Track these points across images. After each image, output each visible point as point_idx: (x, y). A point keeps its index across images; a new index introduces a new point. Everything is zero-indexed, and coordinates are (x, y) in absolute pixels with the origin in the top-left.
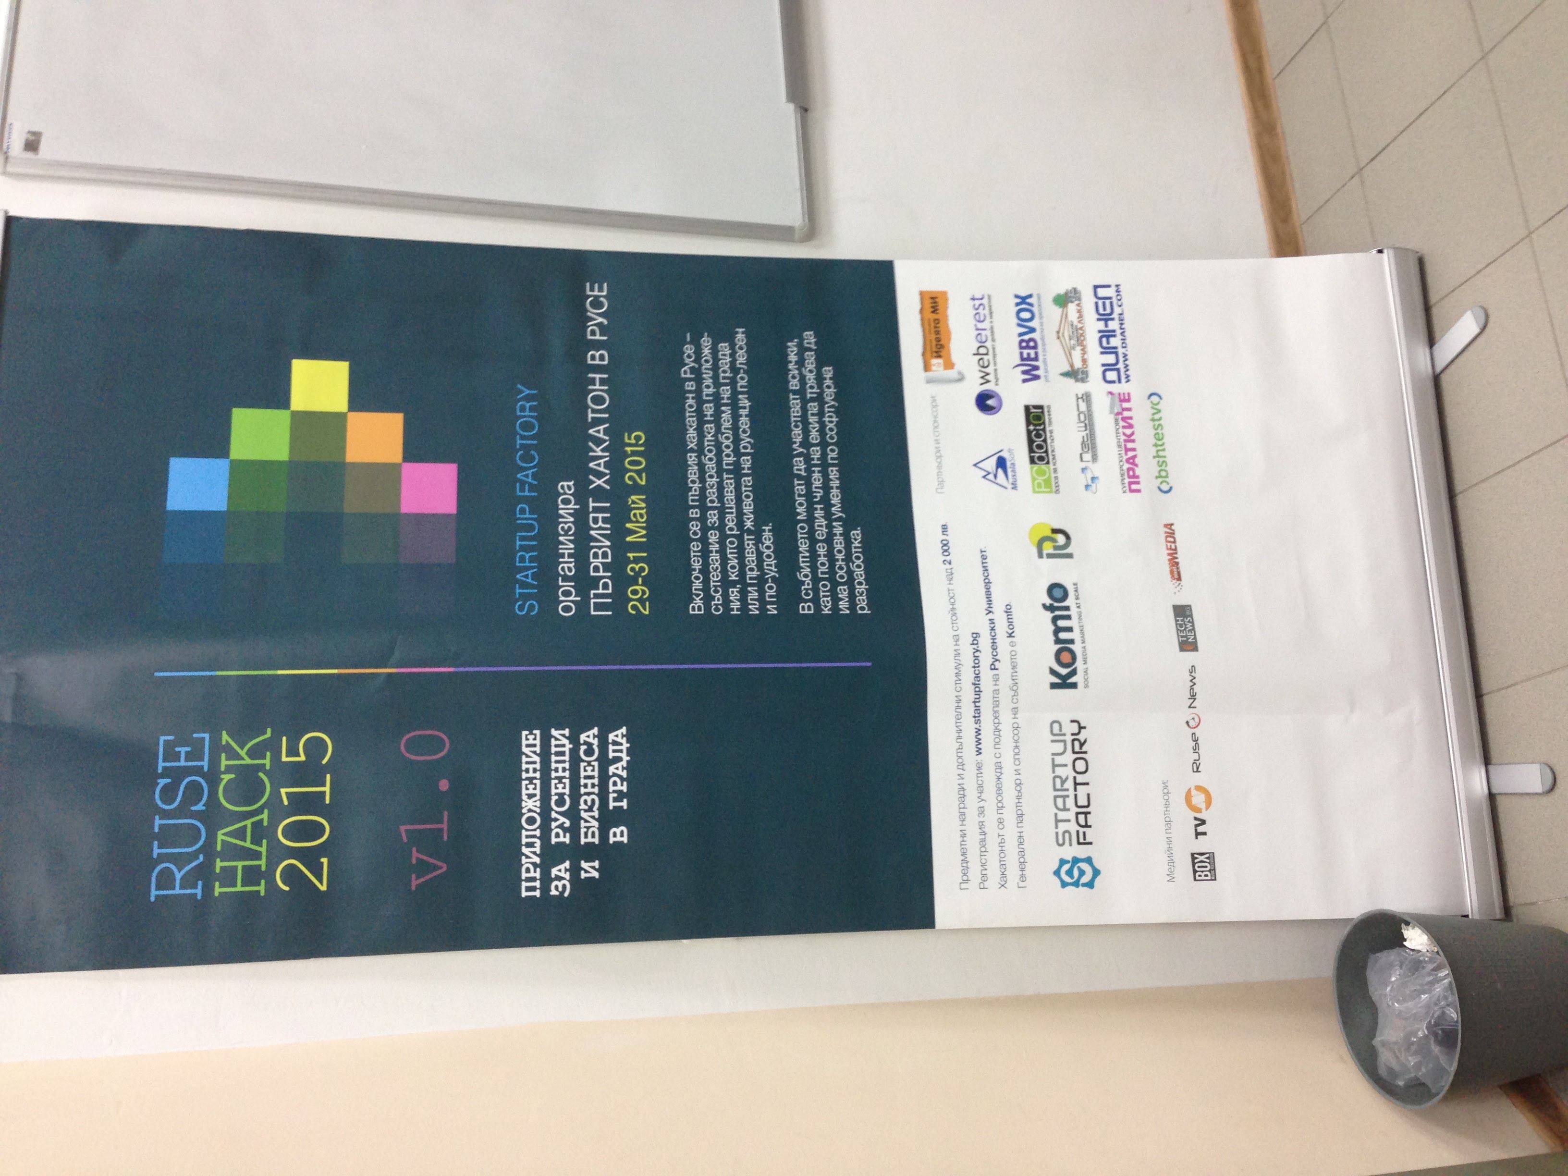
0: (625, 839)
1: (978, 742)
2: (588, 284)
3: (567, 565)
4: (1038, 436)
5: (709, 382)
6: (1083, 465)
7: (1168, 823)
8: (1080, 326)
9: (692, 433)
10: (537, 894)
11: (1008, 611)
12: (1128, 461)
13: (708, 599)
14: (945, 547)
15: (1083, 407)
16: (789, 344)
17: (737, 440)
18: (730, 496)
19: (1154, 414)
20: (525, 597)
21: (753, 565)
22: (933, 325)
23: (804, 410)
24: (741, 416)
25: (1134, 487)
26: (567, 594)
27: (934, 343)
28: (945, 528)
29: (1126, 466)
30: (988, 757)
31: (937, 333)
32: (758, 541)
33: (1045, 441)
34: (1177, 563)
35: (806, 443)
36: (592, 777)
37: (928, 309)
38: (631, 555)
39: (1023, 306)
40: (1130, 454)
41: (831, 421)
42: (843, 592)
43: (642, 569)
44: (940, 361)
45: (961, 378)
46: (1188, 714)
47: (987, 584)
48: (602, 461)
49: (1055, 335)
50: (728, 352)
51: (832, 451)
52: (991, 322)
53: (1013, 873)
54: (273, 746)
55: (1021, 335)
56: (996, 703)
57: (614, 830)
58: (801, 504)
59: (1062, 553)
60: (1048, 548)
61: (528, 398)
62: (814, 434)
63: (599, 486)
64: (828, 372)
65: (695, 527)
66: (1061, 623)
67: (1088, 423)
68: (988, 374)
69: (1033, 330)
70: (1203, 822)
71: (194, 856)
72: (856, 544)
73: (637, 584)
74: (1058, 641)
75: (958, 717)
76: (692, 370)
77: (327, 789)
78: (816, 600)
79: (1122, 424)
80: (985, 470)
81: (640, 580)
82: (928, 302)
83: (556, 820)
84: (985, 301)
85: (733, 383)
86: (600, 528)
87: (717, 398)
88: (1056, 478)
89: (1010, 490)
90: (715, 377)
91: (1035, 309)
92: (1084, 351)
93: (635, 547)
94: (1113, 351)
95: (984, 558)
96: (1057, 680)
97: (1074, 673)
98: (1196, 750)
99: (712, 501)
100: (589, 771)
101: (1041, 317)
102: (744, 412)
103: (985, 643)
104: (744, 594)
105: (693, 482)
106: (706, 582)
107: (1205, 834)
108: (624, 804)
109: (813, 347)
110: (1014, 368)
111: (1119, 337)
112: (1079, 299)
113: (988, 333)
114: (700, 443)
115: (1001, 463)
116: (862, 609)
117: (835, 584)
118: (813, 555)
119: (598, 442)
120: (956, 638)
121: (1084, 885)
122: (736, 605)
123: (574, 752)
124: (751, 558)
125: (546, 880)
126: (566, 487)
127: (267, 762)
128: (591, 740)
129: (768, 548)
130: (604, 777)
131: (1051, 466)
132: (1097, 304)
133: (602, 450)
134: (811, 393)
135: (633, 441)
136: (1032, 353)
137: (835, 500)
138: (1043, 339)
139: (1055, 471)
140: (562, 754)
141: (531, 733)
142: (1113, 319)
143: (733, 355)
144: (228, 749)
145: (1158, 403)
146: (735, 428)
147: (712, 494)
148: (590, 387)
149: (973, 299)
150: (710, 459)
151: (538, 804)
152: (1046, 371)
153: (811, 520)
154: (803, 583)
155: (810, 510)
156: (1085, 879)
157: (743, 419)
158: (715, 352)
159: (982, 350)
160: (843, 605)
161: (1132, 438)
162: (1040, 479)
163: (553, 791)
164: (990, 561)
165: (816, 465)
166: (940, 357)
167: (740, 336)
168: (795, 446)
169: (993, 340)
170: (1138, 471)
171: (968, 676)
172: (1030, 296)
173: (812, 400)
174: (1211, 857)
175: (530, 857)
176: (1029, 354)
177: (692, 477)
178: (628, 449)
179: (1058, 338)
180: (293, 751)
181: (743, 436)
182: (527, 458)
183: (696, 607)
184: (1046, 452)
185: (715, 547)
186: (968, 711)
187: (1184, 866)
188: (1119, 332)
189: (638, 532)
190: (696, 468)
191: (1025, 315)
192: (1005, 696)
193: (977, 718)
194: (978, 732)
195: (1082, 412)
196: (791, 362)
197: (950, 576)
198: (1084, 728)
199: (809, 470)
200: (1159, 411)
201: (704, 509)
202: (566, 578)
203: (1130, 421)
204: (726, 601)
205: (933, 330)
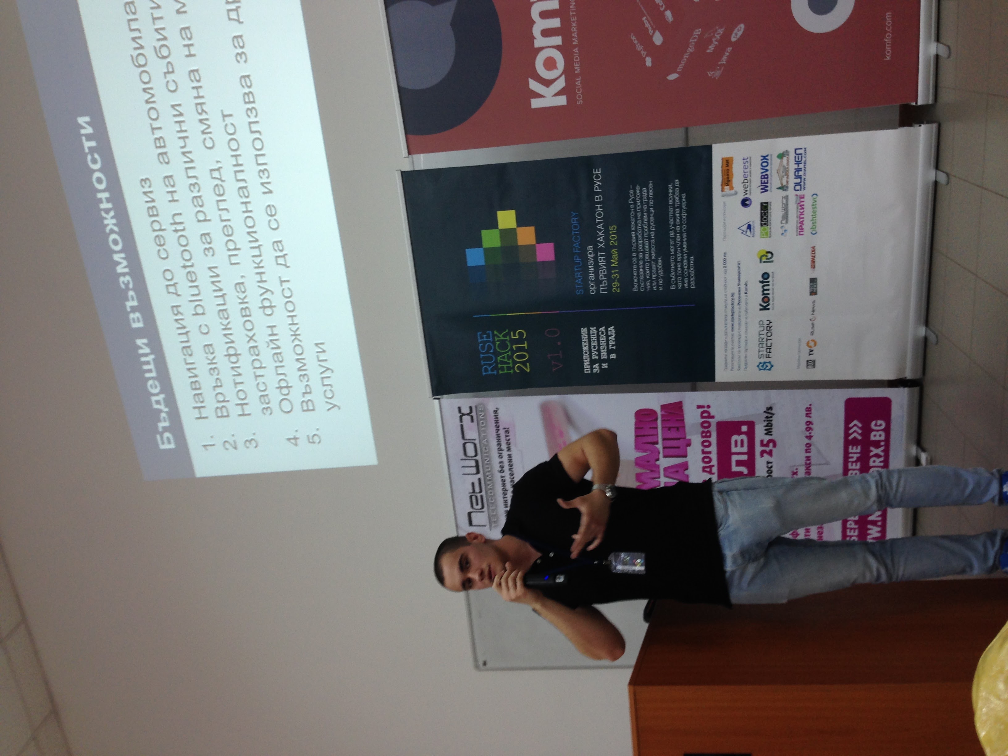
0: (615, 357)
1: (733, 328)
2: (594, 170)
3: (592, 276)
4: (765, 214)
5: (639, 204)
6: (782, 225)
7: (799, 351)
8: (787, 167)
9: (633, 224)
10: (589, 372)
11: (746, 284)
12: (800, 223)
13: (639, 286)
14: (725, 261)
15: (785, 201)
16: (669, 186)
17: (649, 226)
18: (647, 247)
19: (814, 203)
20: (579, 288)
21: (654, 273)
22: (726, 172)
23: (674, 212)
24: (651, 216)
25: (801, 233)
26: (592, 286)
27: (726, 179)
28: (725, 254)
29: (800, 225)
30: (736, 332)
31: (728, 175)
32: (657, 263)
33: (767, 216)
34: (814, 262)
35: (675, 225)
36: (603, 340)
37: (725, 165)
38: (613, 271)
39: (765, 160)
40: (802, 220)
41: (684, 215)
42: (686, 281)
43: (617, 276)
44: (728, 187)
45: (736, 193)
46: (811, 317)
47: (739, 274)
48: (601, 238)
49: (776, 172)
50: (646, 191)
51: (684, 227)
52: (750, 169)
53: (743, 366)
54: (509, 334)
55: (762, 173)
56: (739, 316)
57: (611, 355)
58: (672, 248)
59: (769, 261)
60: (764, 259)
61: (575, 216)
62: (678, 221)
63: (601, 247)
64: (684, 196)
65: (634, 260)
66: (765, 288)
67: (786, 208)
68: (747, 191)
69: (767, 170)
70: (812, 351)
71: (492, 364)
72: (692, 262)
73: (615, 282)
74: (764, 294)
75: (726, 320)
76: (633, 200)
77: (525, 345)
78: (676, 284)
79: (800, 208)
80: (742, 230)
81: (616, 281)
82: (725, 163)
83: (593, 352)
84: (748, 160)
85: (648, 203)
86: (602, 262)
87: (642, 211)
88: (770, 231)
89: (752, 238)
90: (641, 202)
91: (769, 161)
92: (788, 178)
93: (614, 268)
94: (799, 177)
95: (739, 264)
96: (762, 308)
97: (768, 305)
98: (813, 328)
99: (640, 250)
100: (603, 339)
101: (771, 164)
102: (652, 215)
103: (736, 296)
104: (651, 283)
105: (634, 243)
106: (639, 279)
107: (812, 354)
108: (614, 348)
109: (678, 186)
110: (758, 187)
111: (803, 171)
112: (788, 155)
113: (748, 173)
114: (636, 228)
115: (749, 227)
116: (693, 286)
117: (683, 277)
118: (676, 267)
119: (600, 230)
120: (726, 295)
121: (768, 370)
122: (648, 287)
123: (598, 334)
124: (654, 269)
125: (592, 369)
126: (590, 248)
127: (508, 338)
128: (602, 330)
129: (660, 266)
130: (608, 341)
131: (769, 227)
132: (795, 157)
133: (602, 233)
134: (677, 205)
135: (612, 229)
136: (766, 180)
137: (685, 246)
138: (771, 174)
139: (770, 228)
140: (594, 334)
141: (584, 329)
142: (801, 163)
143: (648, 193)
144: (496, 335)
145: (816, 198)
146: (649, 221)
147: (640, 247)
148: (597, 210)
149: (744, 159)
150: (640, 234)
151: (588, 348)
152: (771, 187)
153: (676, 254)
154: (672, 278)
155: (676, 251)
156: (768, 368)
157: (652, 218)
158: (641, 191)
159: (746, 181)
160: (686, 285)
161: (803, 213)
162: (764, 232)
163: (592, 345)
164: (741, 266)
165: (678, 233)
166: (728, 185)
167: (651, 184)
168: (670, 226)
169: (750, 176)
170: (804, 227)
171: (729, 307)
172: (767, 156)
173: (677, 208)
174: (814, 361)
175: (587, 363)
176: (764, 181)
177: (634, 241)
178: (611, 232)
179: (778, 173)
180: (515, 335)
181: (651, 224)
182: (576, 239)
183: (636, 288)
184: (767, 221)
185: (641, 267)
186: (729, 318)
187: (804, 364)
188: (803, 170)
189: (615, 263)
190: (635, 237)
191: (765, 164)
192: (743, 313)
193: (733, 320)
194: (733, 325)
195: (784, 204)
196: (670, 193)
197: (726, 272)
198: (771, 322)
199: (676, 235)
200: (816, 201)
201: (638, 252)
202: (592, 281)
203: (803, 206)
204: (645, 286)
205: (726, 174)
